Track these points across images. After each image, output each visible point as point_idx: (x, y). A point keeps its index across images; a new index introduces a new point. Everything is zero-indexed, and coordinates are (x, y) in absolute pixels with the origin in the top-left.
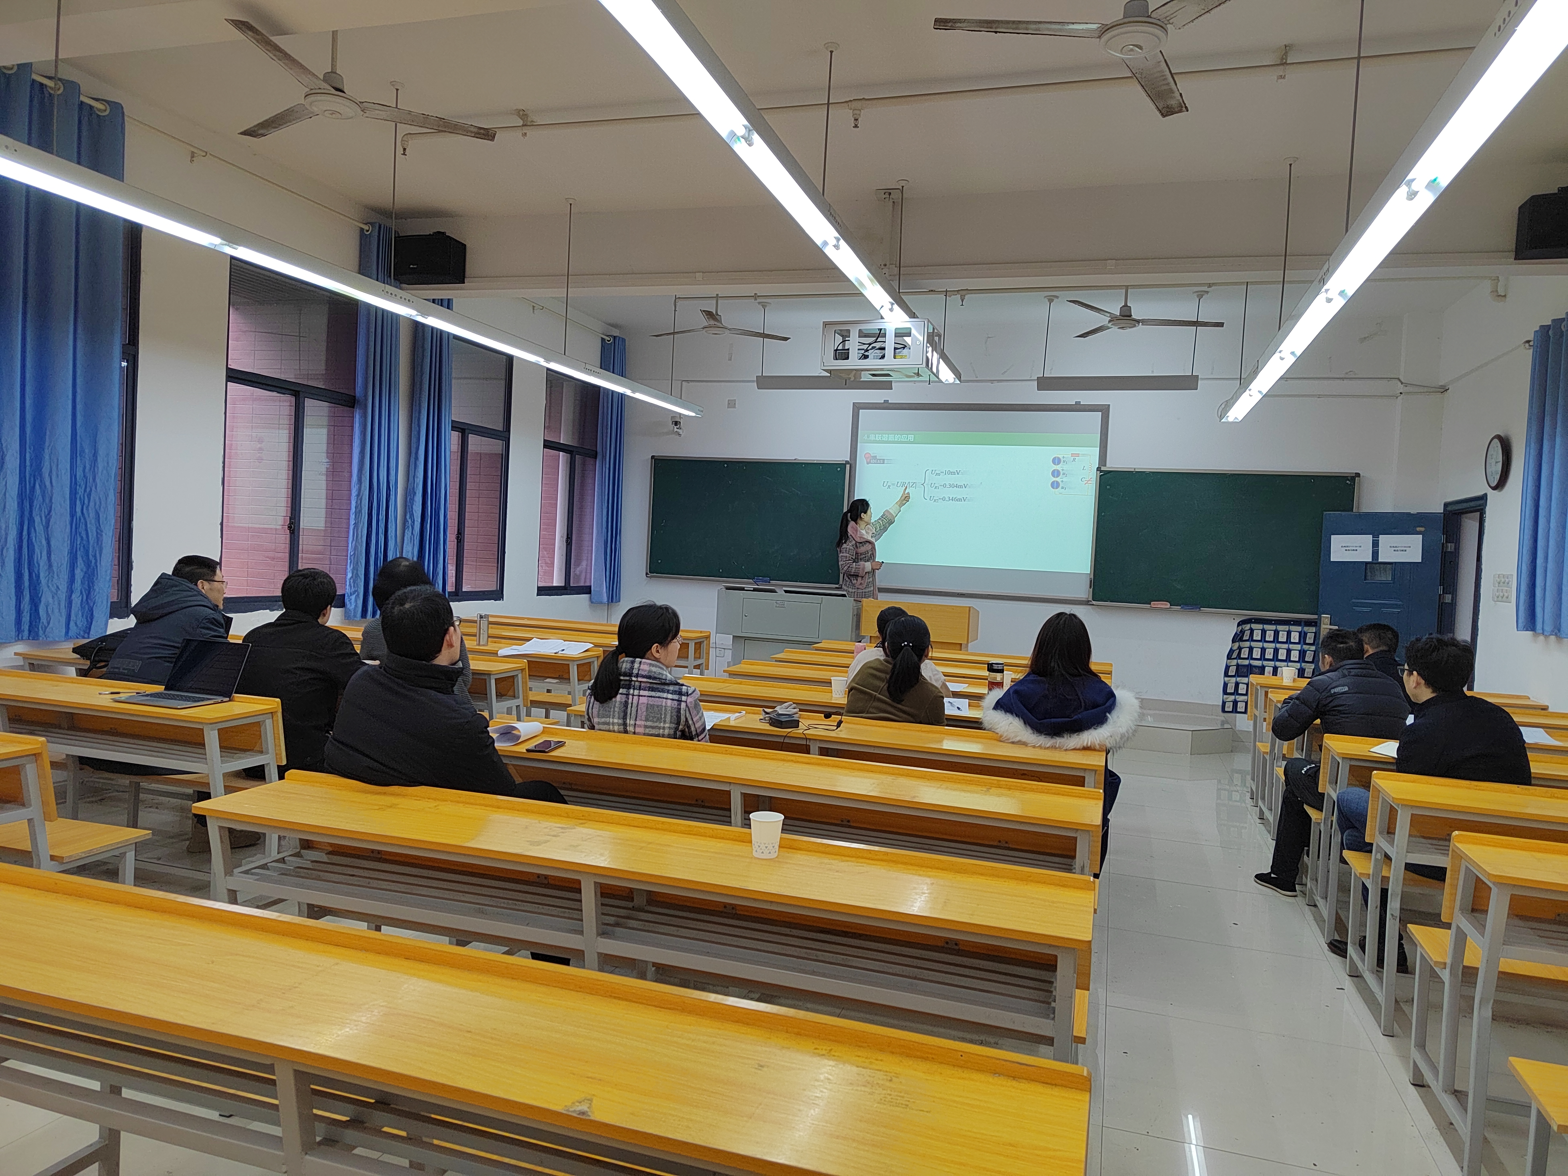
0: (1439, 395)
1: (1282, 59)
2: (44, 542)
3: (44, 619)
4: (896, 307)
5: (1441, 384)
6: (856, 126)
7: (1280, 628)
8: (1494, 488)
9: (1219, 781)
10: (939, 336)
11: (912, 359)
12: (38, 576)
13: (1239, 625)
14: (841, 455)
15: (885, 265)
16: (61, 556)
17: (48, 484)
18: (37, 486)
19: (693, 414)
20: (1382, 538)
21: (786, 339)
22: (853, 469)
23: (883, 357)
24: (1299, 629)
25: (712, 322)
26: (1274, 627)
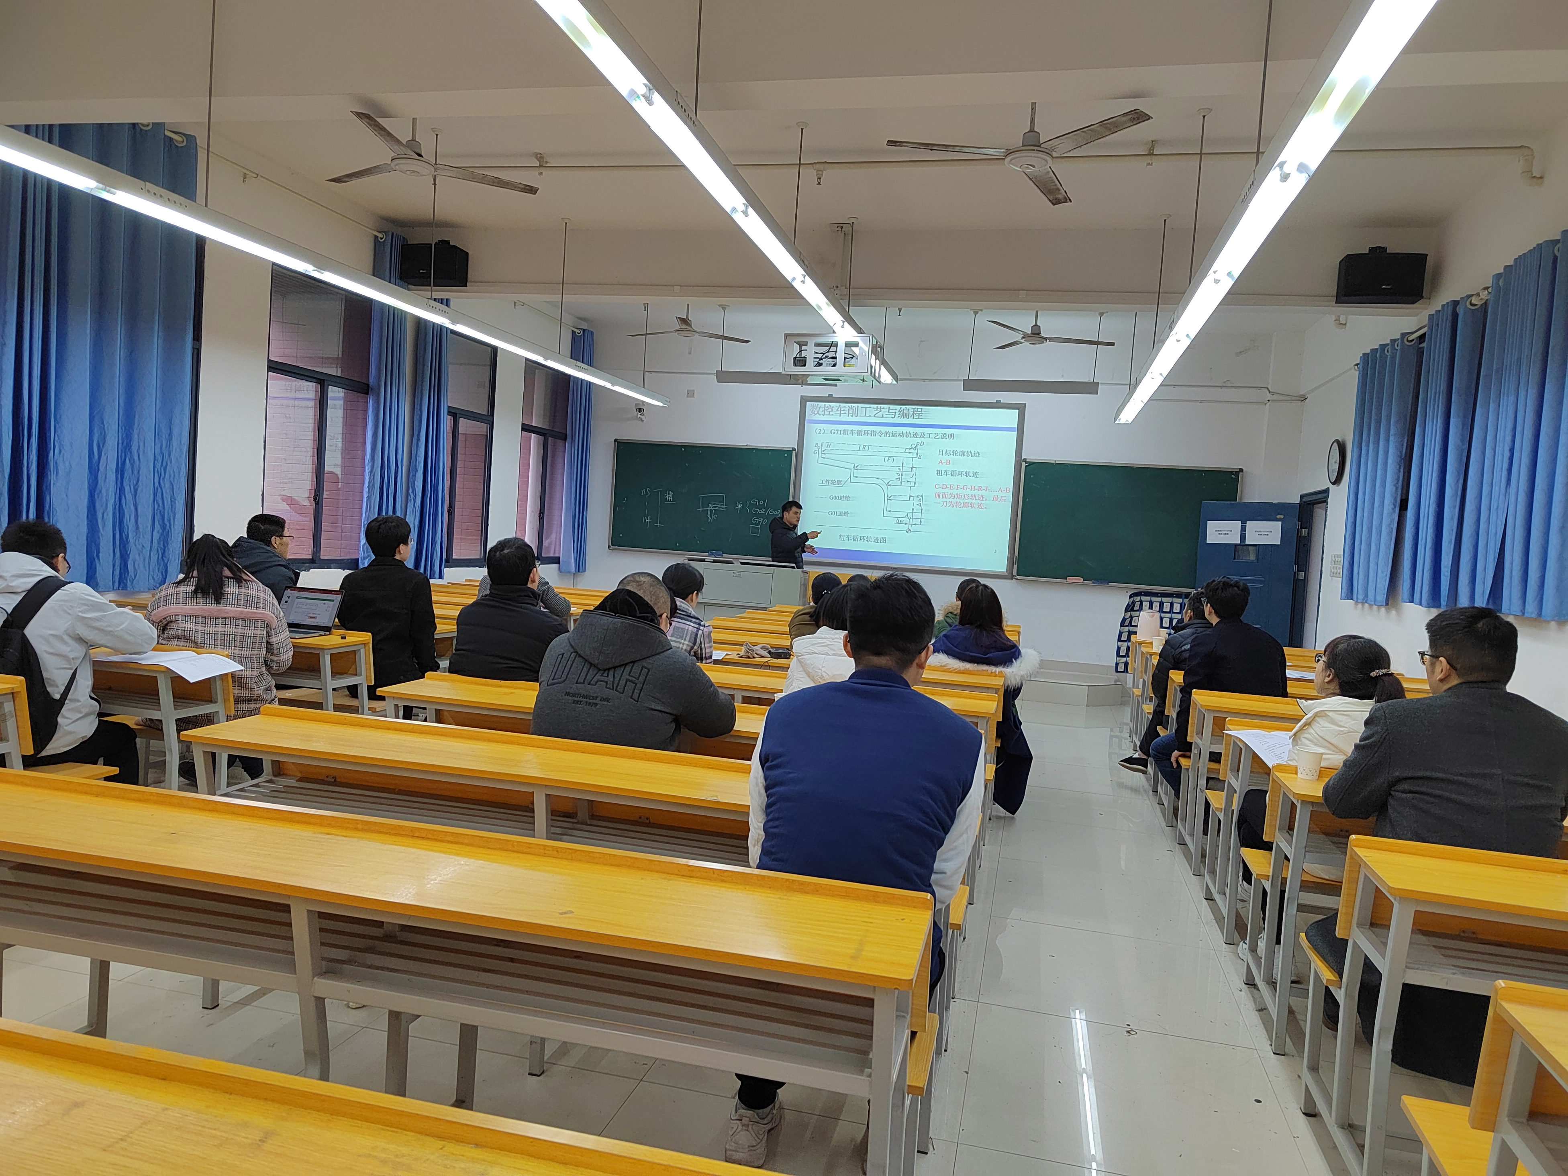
0: (1299, 403)
1: (1150, 150)
2: (132, 508)
3: (131, 573)
4: (846, 324)
5: (1302, 393)
6: (819, 184)
7: (1164, 600)
8: (1334, 483)
9: (1112, 730)
10: (880, 347)
11: (858, 368)
12: (127, 537)
13: (1131, 597)
14: (789, 443)
15: (837, 287)
16: (145, 521)
17: (136, 458)
18: (127, 461)
19: (660, 404)
20: (1249, 524)
21: (747, 342)
22: (799, 456)
23: (834, 365)
24: (1180, 601)
25: (684, 326)
26: (1159, 599)
